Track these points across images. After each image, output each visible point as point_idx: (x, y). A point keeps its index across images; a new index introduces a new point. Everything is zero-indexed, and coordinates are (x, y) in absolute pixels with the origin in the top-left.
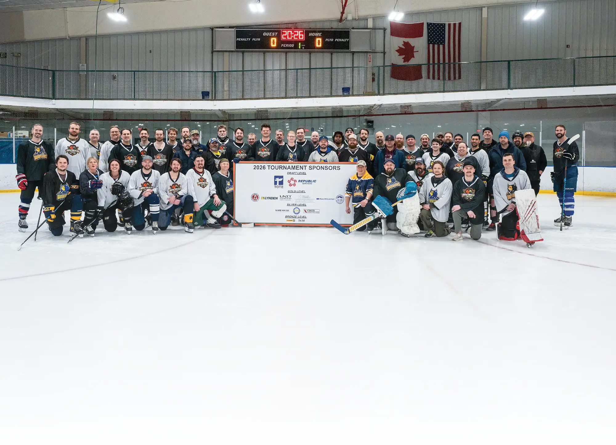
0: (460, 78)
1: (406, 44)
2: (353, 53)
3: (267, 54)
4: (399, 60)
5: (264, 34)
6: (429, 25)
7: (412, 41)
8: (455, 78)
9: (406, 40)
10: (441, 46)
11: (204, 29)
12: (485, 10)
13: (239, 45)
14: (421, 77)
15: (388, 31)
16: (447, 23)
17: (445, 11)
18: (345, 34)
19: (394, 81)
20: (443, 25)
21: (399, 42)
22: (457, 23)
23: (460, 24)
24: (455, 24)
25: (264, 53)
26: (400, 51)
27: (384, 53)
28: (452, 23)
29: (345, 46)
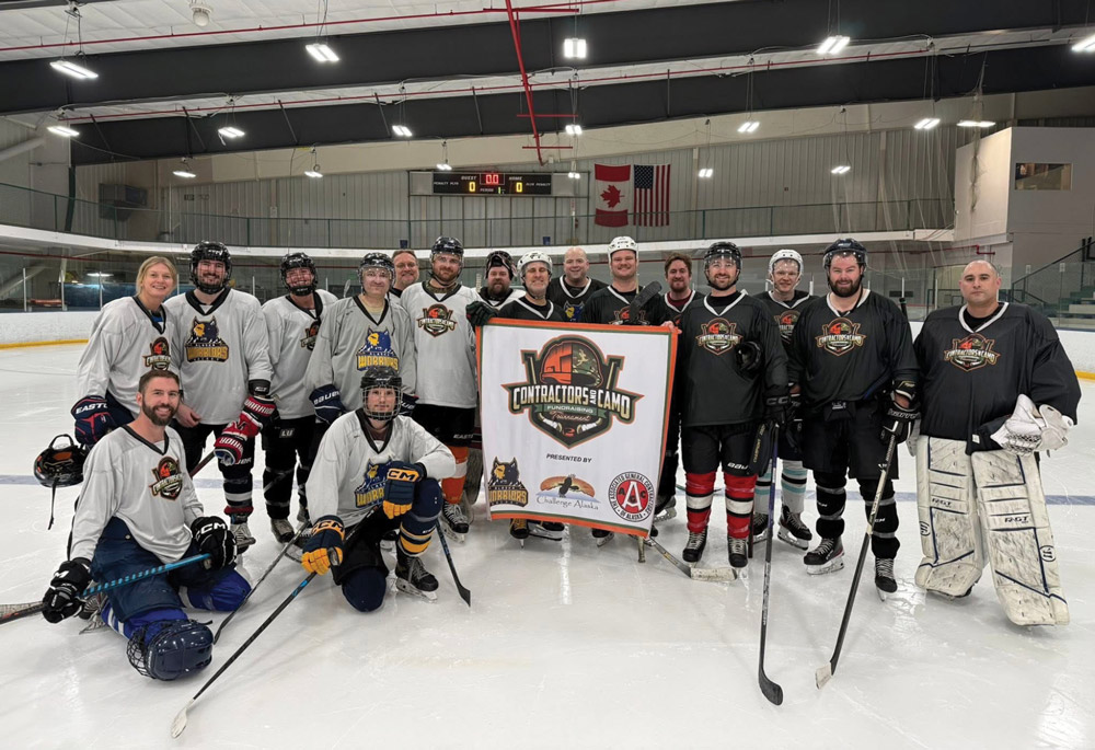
0: (668, 224)
1: (612, 188)
2: (556, 198)
3: (466, 199)
4: (605, 206)
5: (463, 178)
6: (636, 167)
7: (618, 185)
8: (662, 224)
9: (612, 184)
10: (649, 190)
11: (399, 171)
12: (696, 152)
13: (437, 189)
14: (627, 224)
15: (593, 175)
16: (655, 166)
17: (655, 153)
18: (547, 178)
19: (598, 227)
20: (652, 168)
21: (603, 186)
22: (666, 165)
23: (669, 166)
24: (663, 167)
25: (463, 197)
26: (605, 196)
27: (588, 198)
28: (661, 165)
29: (547, 191)
